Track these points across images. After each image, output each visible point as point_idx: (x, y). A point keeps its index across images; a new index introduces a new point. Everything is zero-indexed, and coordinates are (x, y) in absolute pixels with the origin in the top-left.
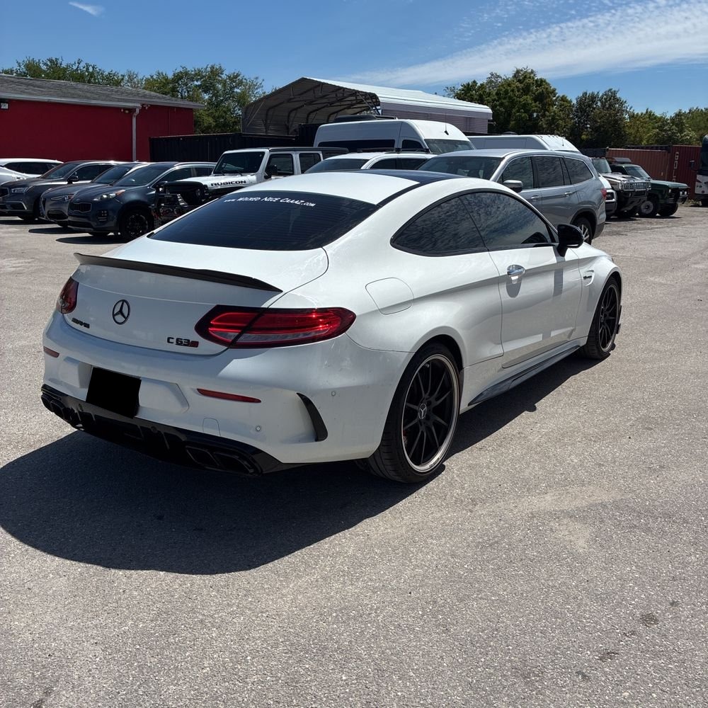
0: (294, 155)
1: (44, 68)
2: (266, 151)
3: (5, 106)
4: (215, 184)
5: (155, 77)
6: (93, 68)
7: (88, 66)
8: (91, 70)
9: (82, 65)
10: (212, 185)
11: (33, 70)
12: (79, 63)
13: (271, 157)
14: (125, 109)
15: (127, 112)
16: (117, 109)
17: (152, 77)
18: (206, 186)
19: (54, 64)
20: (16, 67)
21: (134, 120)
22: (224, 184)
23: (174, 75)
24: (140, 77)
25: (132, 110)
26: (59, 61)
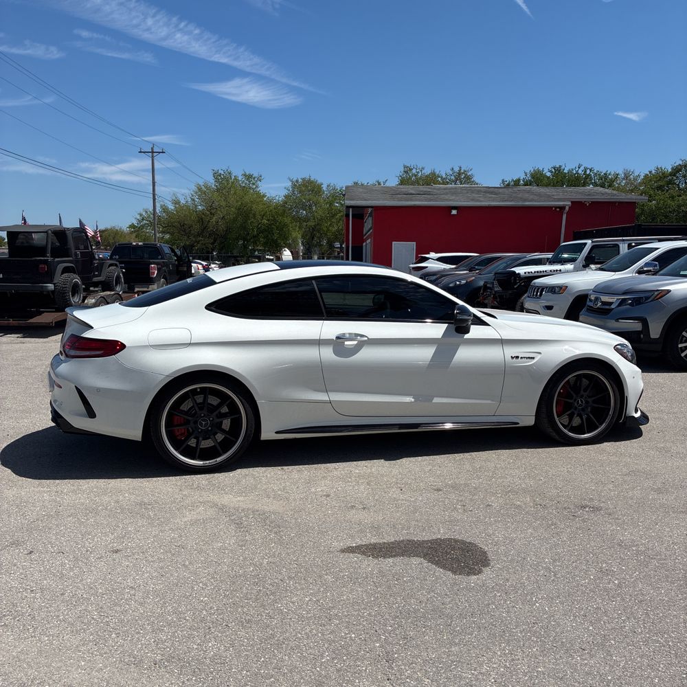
0: (621, 245)
1: (549, 174)
2: (589, 242)
3: (454, 212)
4: (529, 273)
5: (653, 172)
6: (591, 170)
7: (585, 170)
8: (588, 172)
9: (582, 168)
10: (525, 273)
11: (537, 179)
12: (579, 168)
13: (593, 248)
14: (556, 208)
15: (558, 209)
16: (548, 208)
17: (650, 172)
18: (519, 274)
19: (558, 171)
20: (522, 176)
21: (564, 217)
22: (538, 272)
23: (672, 168)
24: (636, 174)
25: (562, 208)
26: (563, 168)
